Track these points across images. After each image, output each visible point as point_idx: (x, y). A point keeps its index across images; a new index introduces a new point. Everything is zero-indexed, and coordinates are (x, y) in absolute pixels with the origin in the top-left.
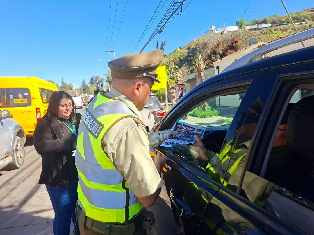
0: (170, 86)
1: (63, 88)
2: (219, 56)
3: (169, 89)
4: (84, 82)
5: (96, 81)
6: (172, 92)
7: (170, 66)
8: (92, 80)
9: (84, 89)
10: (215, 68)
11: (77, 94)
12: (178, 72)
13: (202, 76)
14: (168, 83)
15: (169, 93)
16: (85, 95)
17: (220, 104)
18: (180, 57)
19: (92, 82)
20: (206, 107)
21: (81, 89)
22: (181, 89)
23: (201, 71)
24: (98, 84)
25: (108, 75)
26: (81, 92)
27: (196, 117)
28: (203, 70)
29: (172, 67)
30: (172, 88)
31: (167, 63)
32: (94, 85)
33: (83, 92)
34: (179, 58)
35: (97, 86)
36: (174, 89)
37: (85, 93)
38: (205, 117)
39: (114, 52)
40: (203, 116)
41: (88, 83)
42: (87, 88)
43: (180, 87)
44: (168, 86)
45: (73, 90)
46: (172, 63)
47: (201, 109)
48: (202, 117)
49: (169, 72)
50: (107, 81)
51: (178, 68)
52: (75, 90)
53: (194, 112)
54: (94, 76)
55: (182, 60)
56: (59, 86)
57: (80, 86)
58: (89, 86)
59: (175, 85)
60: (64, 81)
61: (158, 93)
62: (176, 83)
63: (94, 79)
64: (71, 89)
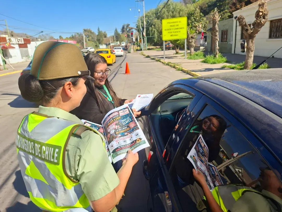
0: (190, 36)
1: (99, 36)
2: (244, 4)
3: (189, 39)
4: (116, 30)
5: (127, 29)
6: (191, 42)
7: (196, 14)
8: (123, 28)
9: (116, 37)
10: (234, 18)
11: (111, 41)
12: (203, 19)
13: (216, 27)
14: (188, 33)
15: (188, 42)
16: (117, 42)
17: (234, 52)
18: (209, 3)
19: (123, 30)
20: (217, 55)
21: (114, 37)
22: (203, 37)
23: (216, 23)
24: (128, 32)
25: (137, 24)
26: (114, 40)
27: (207, 64)
28: (218, 22)
29: (197, 15)
30: (192, 37)
31: (193, 11)
32: (125, 33)
33: (116, 40)
34: (207, 4)
35: (128, 33)
36: (193, 39)
37: (117, 41)
38: (214, 63)
39: (143, 1)
40: (213, 62)
41: (119, 31)
42: (119, 37)
43: (202, 36)
44: (188, 36)
45: (107, 37)
46: (197, 11)
47: (213, 56)
48: (211, 64)
49: (194, 20)
50: (136, 30)
51: (203, 16)
52: (109, 38)
53: (206, 60)
54: (125, 24)
55: (210, 5)
56: (96, 34)
57: (113, 34)
58: (120, 34)
59: (194, 35)
60: (100, 30)
61: (179, 42)
62: (195, 33)
63: (125, 27)
64: (105, 37)
